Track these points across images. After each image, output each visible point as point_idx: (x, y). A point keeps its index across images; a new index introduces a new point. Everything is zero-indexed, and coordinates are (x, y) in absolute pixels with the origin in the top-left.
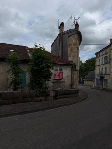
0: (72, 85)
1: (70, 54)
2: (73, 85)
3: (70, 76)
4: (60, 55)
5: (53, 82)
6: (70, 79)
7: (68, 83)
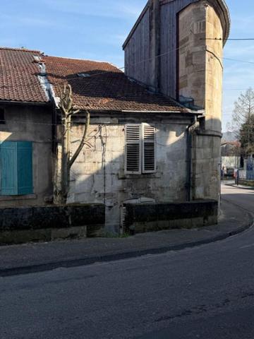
0: (189, 184)
1: (186, 76)
2: (194, 187)
3: (185, 153)
4: (153, 78)
5: (124, 178)
6: (182, 164)
7: (176, 178)
